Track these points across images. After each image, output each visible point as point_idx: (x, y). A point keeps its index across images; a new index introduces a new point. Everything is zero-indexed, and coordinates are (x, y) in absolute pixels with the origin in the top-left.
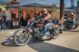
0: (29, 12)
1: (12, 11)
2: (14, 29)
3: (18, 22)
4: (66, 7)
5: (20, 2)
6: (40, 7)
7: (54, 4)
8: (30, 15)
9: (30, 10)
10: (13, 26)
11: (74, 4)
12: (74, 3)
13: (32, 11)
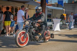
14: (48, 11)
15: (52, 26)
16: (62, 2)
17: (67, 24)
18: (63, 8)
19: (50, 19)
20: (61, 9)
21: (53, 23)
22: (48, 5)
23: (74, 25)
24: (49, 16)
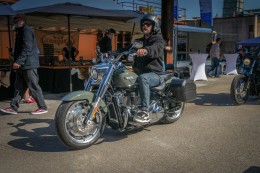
0: (50, 37)
3: (8, 74)
4: (183, 19)
6: (91, 17)
7: (141, 8)
8: (56, 46)
9: (54, 29)
13: (60, 32)
14: (179, 36)
15: (187, 69)
16: (210, 14)
17: (223, 64)
18: (213, 29)
19: (184, 55)
20: (209, 30)
21: (191, 64)
22: (178, 24)
24: (181, 48)
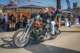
0: (26, 14)
1: (9, 14)
2: (10, 31)
3: (15, 24)
5: (17, 4)
6: (37, 9)
9: (27, 12)
10: (9, 28)
11: (70, 6)
12: (70, 4)
13: (29, 13)
15: (64, 23)
16: (70, 7)
17: (74, 21)
18: (71, 12)
21: (65, 21)
23: (79, 22)
24: (62, 17)
